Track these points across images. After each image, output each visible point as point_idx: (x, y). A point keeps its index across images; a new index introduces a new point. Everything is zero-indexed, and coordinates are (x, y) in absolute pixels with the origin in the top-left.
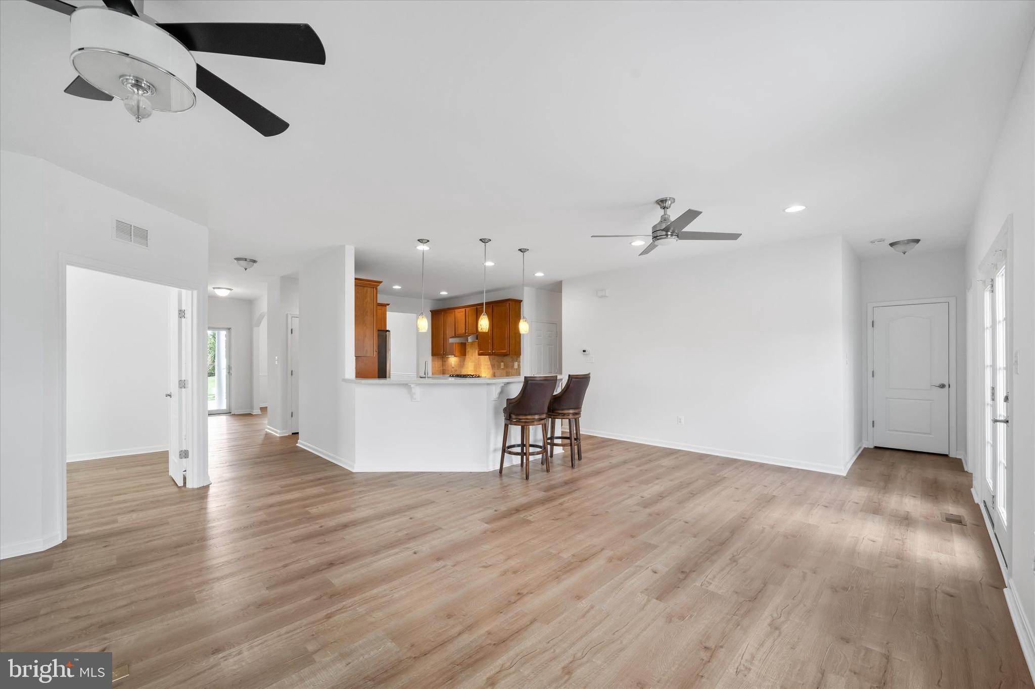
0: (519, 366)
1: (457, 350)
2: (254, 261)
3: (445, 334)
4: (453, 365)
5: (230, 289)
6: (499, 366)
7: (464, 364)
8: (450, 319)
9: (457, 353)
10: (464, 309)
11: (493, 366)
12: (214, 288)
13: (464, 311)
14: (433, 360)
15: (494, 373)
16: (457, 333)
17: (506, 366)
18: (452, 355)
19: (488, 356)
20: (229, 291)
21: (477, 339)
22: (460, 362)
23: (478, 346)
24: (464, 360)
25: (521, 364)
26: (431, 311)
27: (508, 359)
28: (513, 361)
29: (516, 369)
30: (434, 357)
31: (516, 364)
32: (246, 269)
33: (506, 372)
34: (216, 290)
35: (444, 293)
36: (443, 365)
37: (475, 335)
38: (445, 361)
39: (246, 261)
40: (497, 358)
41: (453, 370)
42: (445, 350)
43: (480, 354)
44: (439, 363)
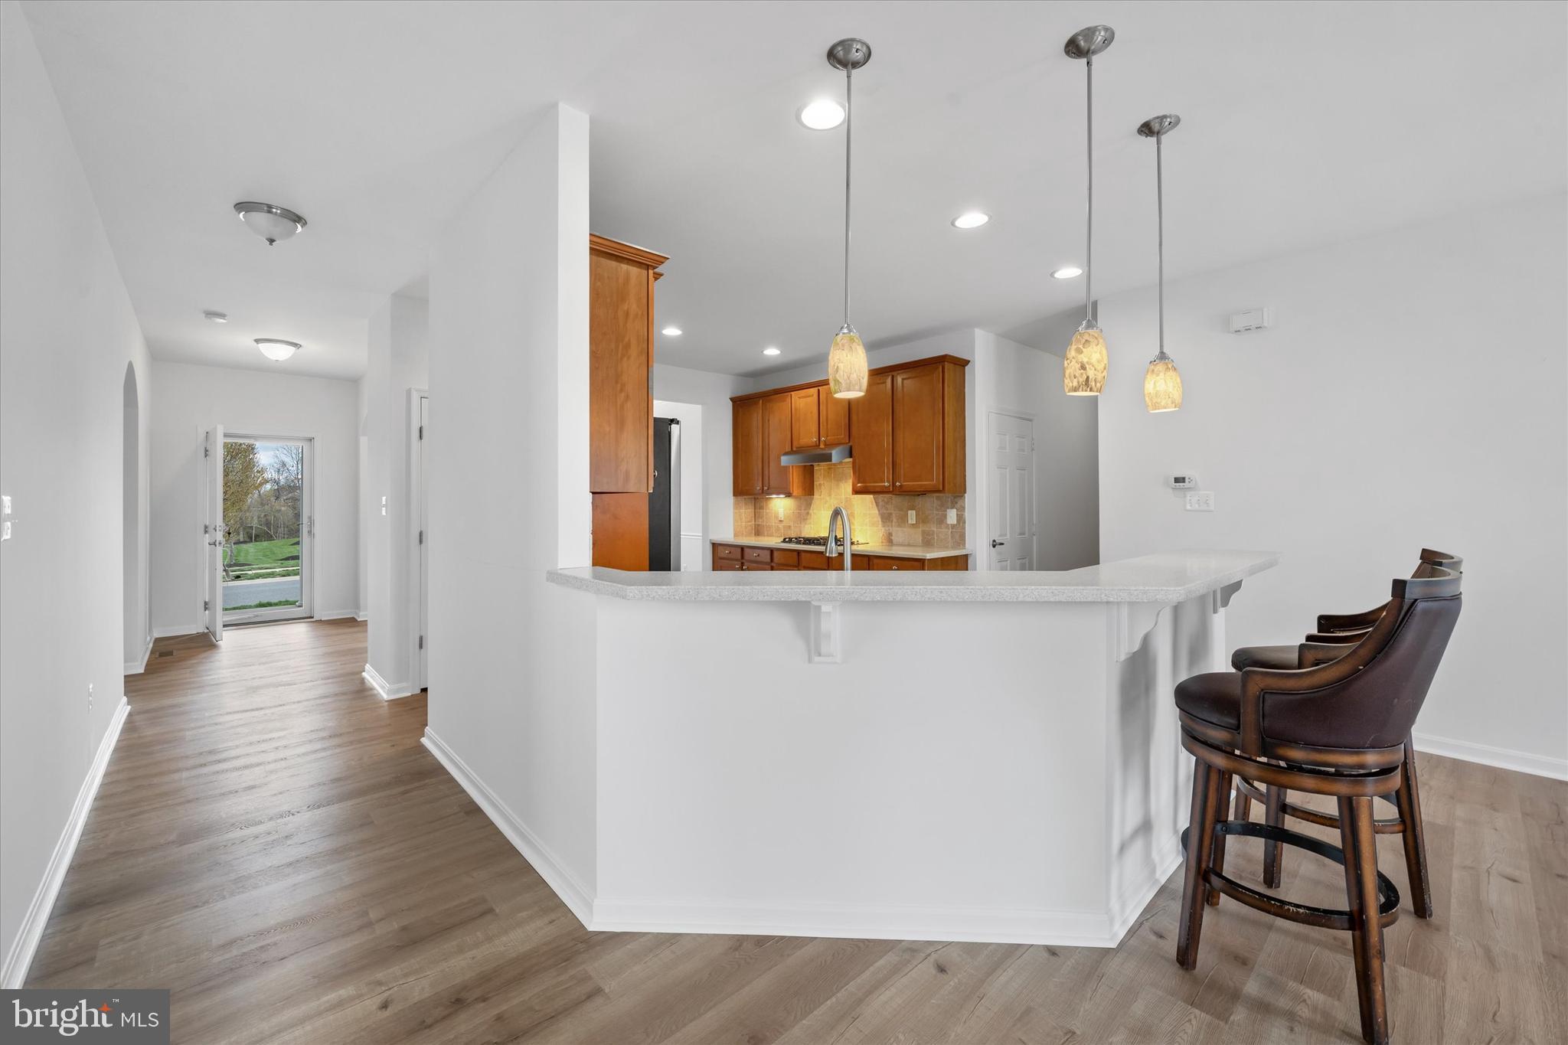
0: (961, 519)
1: (795, 480)
2: (298, 219)
3: (765, 448)
4: (781, 516)
5: (295, 345)
6: (903, 519)
7: (808, 513)
8: (779, 413)
9: (796, 490)
10: (814, 391)
11: (886, 518)
12: (257, 341)
13: (816, 396)
14: (736, 506)
15: (890, 534)
16: (795, 444)
17: (922, 519)
18: (778, 494)
19: (872, 496)
20: (292, 350)
21: (851, 457)
22: (799, 508)
23: (854, 473)
24: (809, 505)
25: (966, 514)
26: (731, 399)
27: (930, 503)
28: (944, 507)
29: (953, 526)
30: (739, 498)
31: (952, 516)
32: (271, 241)
33: (923, 532)
34: (262, 347)
35: (772, 352)
36: (756, 516)
37: (847, 447)
38: (761, 508)
39: (270, 212)
40: (897, 500)
41: (781, 526)
42: (766, 482)
43: (856, 492)
44: (747, 511)
